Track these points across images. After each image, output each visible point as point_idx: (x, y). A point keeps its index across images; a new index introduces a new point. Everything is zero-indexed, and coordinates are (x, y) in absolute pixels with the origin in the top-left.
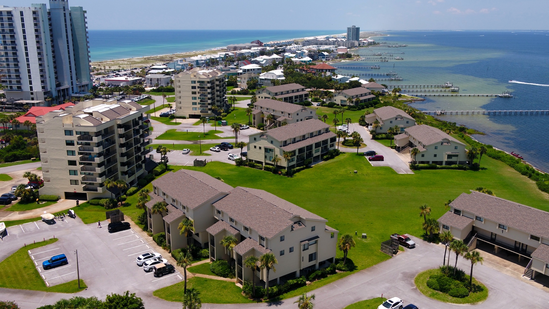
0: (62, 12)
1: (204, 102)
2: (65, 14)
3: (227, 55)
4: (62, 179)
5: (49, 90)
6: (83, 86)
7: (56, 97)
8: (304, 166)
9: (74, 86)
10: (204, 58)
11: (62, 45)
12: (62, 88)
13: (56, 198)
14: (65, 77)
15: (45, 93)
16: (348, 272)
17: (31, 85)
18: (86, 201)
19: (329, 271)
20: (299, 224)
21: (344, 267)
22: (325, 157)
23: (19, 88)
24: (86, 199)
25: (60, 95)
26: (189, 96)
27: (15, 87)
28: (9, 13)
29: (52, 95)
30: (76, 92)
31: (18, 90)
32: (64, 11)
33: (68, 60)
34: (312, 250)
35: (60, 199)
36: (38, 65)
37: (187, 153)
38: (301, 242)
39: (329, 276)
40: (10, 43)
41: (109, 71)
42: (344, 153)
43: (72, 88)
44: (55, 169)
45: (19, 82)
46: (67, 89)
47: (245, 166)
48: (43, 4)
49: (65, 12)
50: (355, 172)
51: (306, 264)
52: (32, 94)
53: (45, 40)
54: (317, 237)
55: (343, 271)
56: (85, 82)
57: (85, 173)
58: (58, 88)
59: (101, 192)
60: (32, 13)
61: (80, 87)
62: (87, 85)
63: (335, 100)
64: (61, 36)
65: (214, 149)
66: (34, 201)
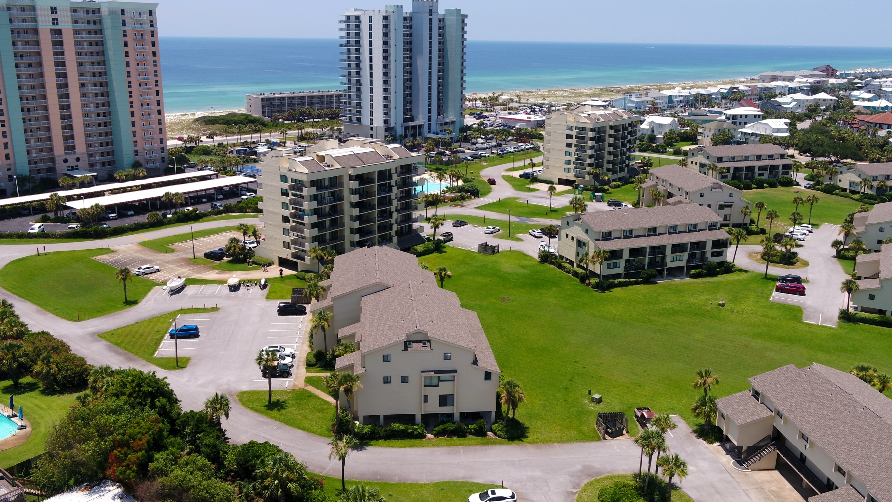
0: (427, 17)
1: (582, 160)
2: (430, 19)
3: (735, 90)
4: (276, 239)
5: (393, 125)
6: (446, 124)
7: (401, 136)
8: (640, 279)
9: (433, 123)
10: (685, 92)
11: (422, 64)
12: (411, 124)
13: (268, 262)
14: (421, 109)
15: (386, 130)
16: (506, 440)
17: (371, 118)
18: (295, 272)
19: (472, 429)
20: (424, 344)
21: (500, 431)
22: (693, 271)
23: (359, 120)
24: (297, 269)
25: (407, 133)
26: (560, 150)
27: (354, 118)
28: (357, 18)
29: (396, 133)
30: (435, 131)
31: (357, 123)
32: (431, 15)
33: (427, 85)
34: (444, 389)
35: (273, 264)
36: (382, 90)
37: (492, 233)
38: (422, 372)
39: (470, 436)
40: (355, 59)
41: (526, 105)
42: (746, 271)
43: (429, 125)
44: (270, 225)
45: (359, 112)
46: (421, 126)
47: (550, 264)
48: (398, 6)
49: (431, 17)
50: (719, 305)
51: (433, 407)
52: (372, 129)
53: (396, 56)
54: (455, 371)
55: (499, 436)
56: (451, 117)
57: (298, 236)
58: (406, 124)
59: (309, 263)
60: (381, 18)
61: (441, 124)
62: (453, 123)
63: (840, 181)
64: (422, 51)
65: (534, 233)
66: (244, 261)
